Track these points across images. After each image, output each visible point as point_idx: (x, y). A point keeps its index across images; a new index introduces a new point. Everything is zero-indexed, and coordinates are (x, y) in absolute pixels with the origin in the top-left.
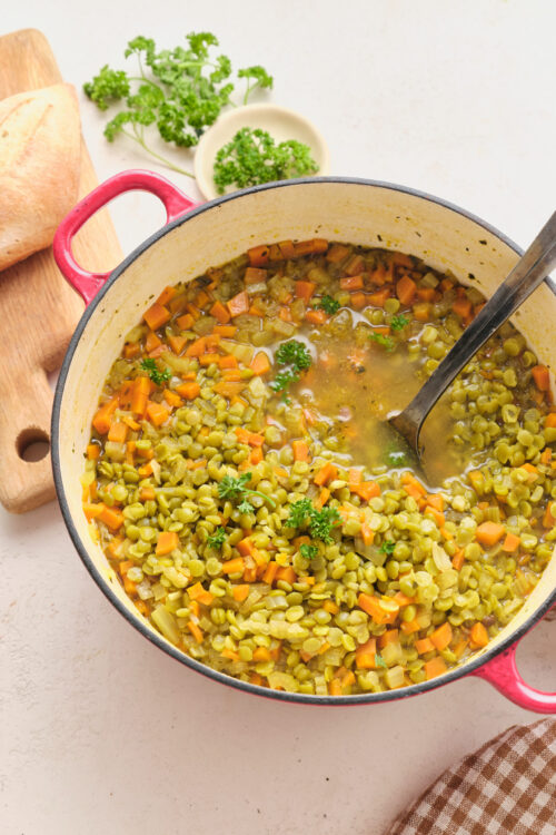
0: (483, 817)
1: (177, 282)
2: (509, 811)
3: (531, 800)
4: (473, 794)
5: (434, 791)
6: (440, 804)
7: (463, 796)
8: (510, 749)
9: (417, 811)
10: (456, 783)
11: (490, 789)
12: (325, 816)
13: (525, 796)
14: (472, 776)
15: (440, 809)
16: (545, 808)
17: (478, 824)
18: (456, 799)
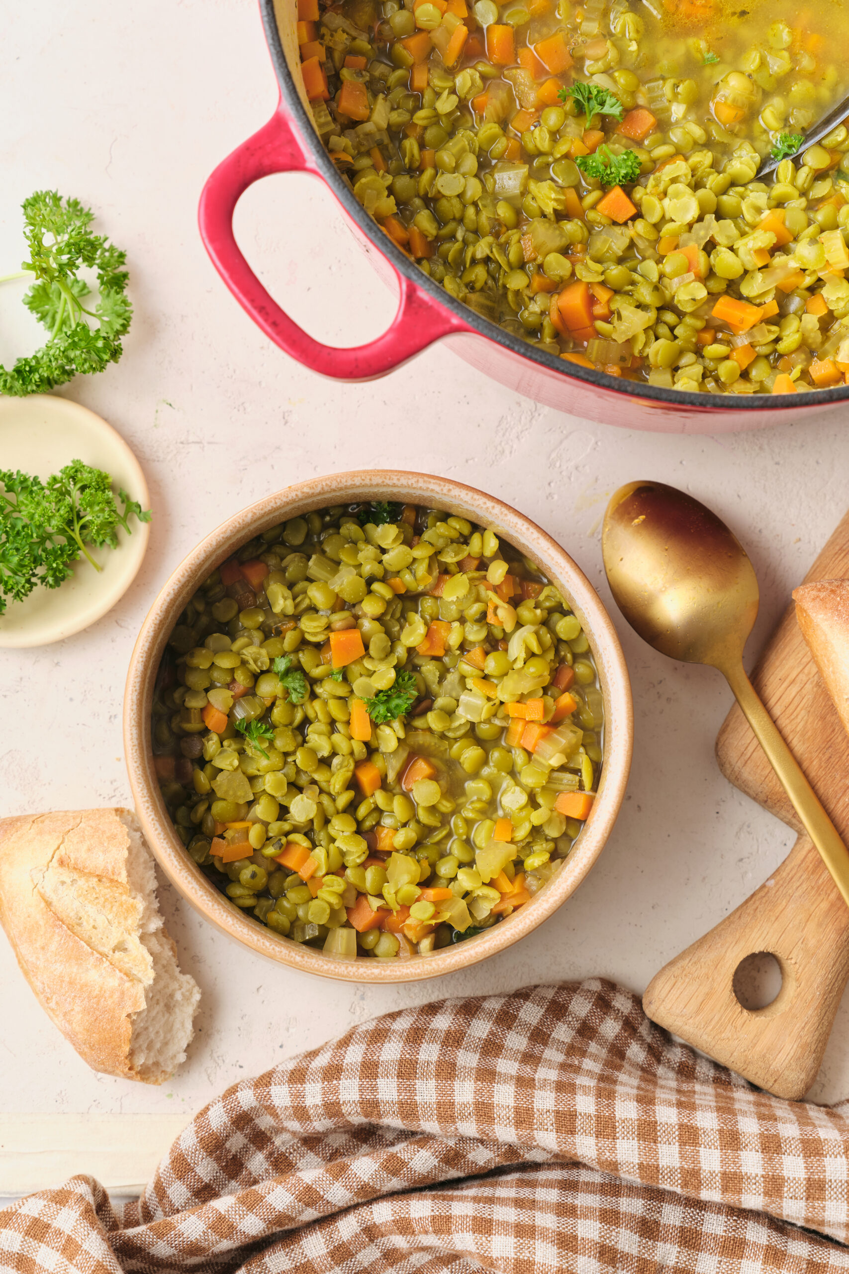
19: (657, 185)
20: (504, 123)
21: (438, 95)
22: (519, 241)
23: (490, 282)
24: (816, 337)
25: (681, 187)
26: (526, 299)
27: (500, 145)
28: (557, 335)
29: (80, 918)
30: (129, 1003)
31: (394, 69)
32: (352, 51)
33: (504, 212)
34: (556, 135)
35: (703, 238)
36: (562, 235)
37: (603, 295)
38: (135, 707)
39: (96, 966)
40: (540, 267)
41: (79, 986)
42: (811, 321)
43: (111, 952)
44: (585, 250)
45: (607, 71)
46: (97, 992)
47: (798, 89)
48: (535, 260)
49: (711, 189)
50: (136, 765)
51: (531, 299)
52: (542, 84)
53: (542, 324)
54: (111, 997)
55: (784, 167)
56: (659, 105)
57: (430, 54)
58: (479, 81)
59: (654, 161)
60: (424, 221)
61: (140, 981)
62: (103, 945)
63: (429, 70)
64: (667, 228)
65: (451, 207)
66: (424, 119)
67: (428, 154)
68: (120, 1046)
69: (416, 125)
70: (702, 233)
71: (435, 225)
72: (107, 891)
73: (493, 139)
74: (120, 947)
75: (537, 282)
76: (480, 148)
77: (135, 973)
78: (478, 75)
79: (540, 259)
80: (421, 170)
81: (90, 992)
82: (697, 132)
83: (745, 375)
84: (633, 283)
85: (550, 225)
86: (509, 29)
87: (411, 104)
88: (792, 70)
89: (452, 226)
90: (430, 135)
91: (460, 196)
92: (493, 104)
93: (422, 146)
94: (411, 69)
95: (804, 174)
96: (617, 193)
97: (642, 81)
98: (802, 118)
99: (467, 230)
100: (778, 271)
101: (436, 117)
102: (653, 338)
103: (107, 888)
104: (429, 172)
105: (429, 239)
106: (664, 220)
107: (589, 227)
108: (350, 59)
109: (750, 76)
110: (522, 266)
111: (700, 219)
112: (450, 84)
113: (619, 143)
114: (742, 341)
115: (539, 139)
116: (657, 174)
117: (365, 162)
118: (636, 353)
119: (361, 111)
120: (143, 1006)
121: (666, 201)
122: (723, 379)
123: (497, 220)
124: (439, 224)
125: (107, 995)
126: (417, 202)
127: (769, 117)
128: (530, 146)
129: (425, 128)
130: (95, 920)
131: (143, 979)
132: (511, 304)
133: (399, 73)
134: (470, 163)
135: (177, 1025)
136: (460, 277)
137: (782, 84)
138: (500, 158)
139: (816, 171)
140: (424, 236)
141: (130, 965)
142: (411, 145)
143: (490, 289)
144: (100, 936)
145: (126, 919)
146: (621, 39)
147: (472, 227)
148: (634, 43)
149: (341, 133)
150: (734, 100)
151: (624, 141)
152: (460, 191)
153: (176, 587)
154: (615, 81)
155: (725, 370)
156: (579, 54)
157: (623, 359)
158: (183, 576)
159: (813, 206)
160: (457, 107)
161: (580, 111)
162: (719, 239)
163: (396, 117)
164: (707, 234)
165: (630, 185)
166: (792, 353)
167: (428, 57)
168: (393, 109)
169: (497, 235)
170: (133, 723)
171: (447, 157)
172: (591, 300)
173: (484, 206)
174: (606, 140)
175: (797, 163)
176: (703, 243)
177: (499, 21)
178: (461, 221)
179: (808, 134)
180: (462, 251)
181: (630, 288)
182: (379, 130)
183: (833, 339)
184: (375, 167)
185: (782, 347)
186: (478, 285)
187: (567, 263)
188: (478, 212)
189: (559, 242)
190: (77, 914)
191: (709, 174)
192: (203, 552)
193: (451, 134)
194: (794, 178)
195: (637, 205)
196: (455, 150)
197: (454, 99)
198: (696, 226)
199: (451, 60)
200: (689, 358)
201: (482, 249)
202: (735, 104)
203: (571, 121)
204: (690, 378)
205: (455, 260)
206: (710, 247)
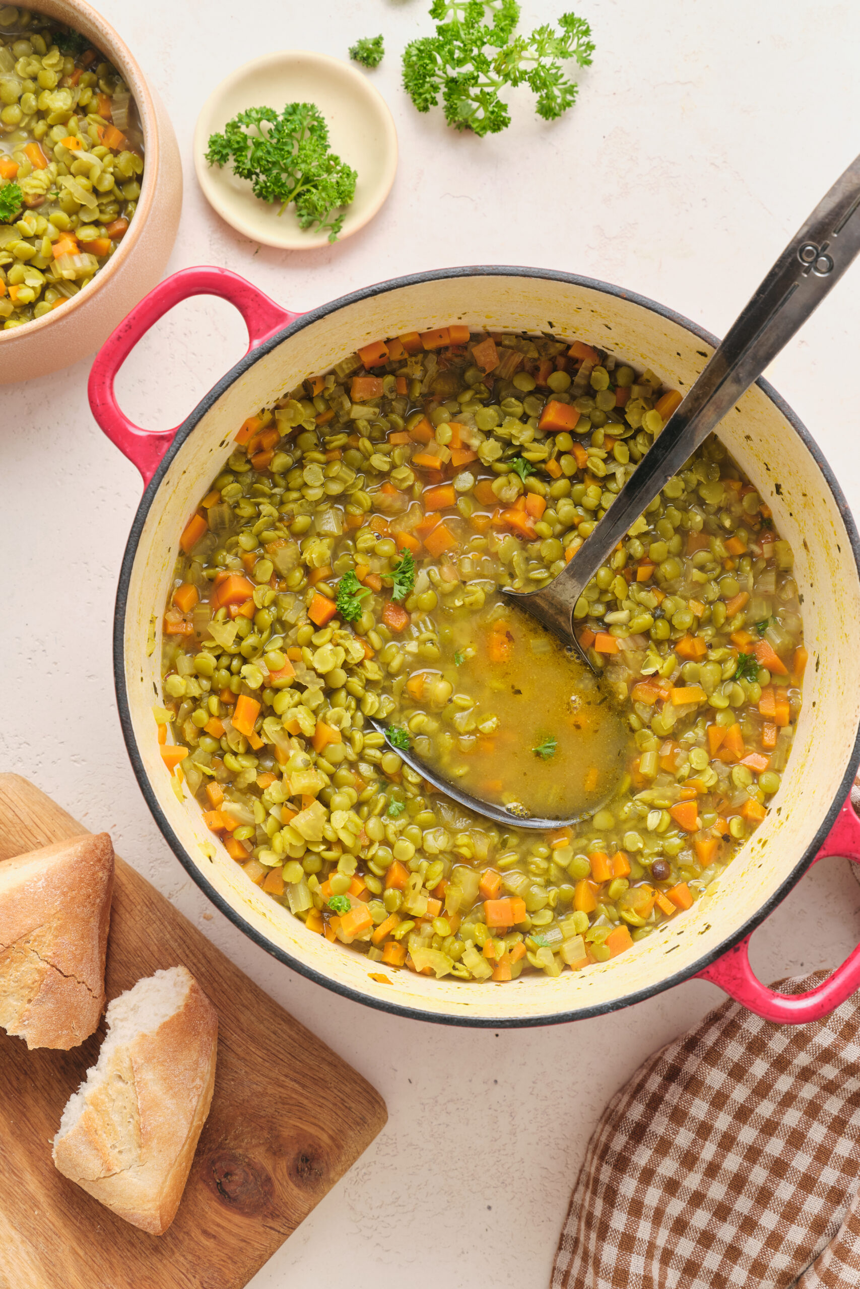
0: (709, 1112)
1: (259, 411)
2: (741, 1101)
3: (770, 1087)
4: (693, 1085)
5: (647, 1086)
6: (654, 1103)
7: (681, 1090)
8: (739, 1027)
9: (628, 1114)
10: (672, 1075)
11: (715, 1078)
12: (496, 1081)
13: (761, 1082)
14: (692, 1065)
15: (655, 1109)
16: (787, 1093)
17: (703, 1122)
18: (674, 1094)
19: (342, 638)
20: (374, 509)
21: (388, 454)
22: (280, 538)
23: (243, 521)
24: (243, 783)
25: (342, 656)
26: (234, 551)
27: (356, 511)
28: (211, 580)
31: (403, 417)
32: (410, 383)
33: (301, 521)
34: (371, 552)
35: (304, 680)
36: (290, 570)
37: (245, 609)
40: (262, 558)
42: (252, 776)
44: (282, 590)
45: (433, 585)
47: (446, 739)
48: (267, 552)
49: (347, 682)
51: (236, 555)
52: (412, 535)
53: (217, 566)
55: (379, 736)
56: (414, 630)
57: (420, 443)
58: (406, 484)
59: (366, 634)
60: (281, 461)
63: (407, 444)
64: (307, 651)
65: (296, 479)
66: (365, 447)
67: (336, 454)
69: (358, 441)
70: (307, 679)
71: (281, 470)
73: (359, 504)
75: (249, 556)
76: (351, 495)
78: (411, 483)
79: (267, 556)
80: (325, 452)
82: (395, 664)
83: (202, 733)
84: (261, 632)
85: (296, 559)
86: (452, 502)
87: (376, 434)
88: (460, 734)
89: (282, 482)
90: (353, 452)
91: (305, 485)
92: (387, 498)
93: (344, 448)
94: (405, 430)
95: (375, 753)
96: (329, 607)
97: (431, 613)
98: (423, 746)
99: (281, 496)
100: (286, 743)
101: (367, 457)
102: (216, 654)
104: (321, 457)
105: (269, 467)
106: (314, 647)
107: (303, 592)
108: (404, 382)
109: (450, 700)
110: (261, 544)
111: (320, 676)
112: (398, 462)
113: (376, 604)
114: (225, 724)
115: (366, 539)
116: (351, 637)
117: (321, 407)
118: (203, 643)
119: (357, 395)
121: (330, 646)
122: (194, 714)
123: (293, 516)
124: (282, 474)
126: (298, 453)
127: (420, 719)
128: (359, 534)
129: (358, 449)
132: (229, 541)
133: (400, 422)
134: (335, 489)
136: (243, 497)
137: (448, 725)
138: (347, 513)
139: (381, 764)
140: (270, 462)
142: (341, 439)
143: (238, 522)
146: (463, 592)
147: (284, 499)
148: (461, 603)
149: (338, 384)
150: (427, 689)
151: (379, 608)
152: (309, 483)
154: (424, 592)
155: (201, 714)
156: (443, 561)
157: (199, 634)
159: (353, 765)
160: (380, 472)
161: (394, 567)
162: (306, 693)
163: (362, 424)
164: (307, 682)
165: (339, 616)
166: (225, 766)
167: (419, 442)
168: (369, 421)
169: (281, 520)
171: (336, 469)
172: (240, 601)
173: (301, 505)
174: (375, 592)
175: (385, 748)
176: (301, 681)
177: (459, 494)
178: (288, 489)
179: (411, 752)
180: (264, 495)
181: (256, 630)
182: (349, 413)
183: (243, 798)
184: (318, 415)
185: (229, 758)
186: (237, 511)
187: (267, 577)
188: (296, 500)
189: (282, 568)
191: (361, 680)
193: (359, 471)
194: (372, 747)
195: (325, 625)
196: (341, 474)
197: (386, 468)
198: (313, 673)
199: (418, 460)
200: (206, 684)
201: (267, 508)
202: (424, 692)
203: (384, 561)
204: (187, 687)
205: (257, 490)
206: (299, 687)
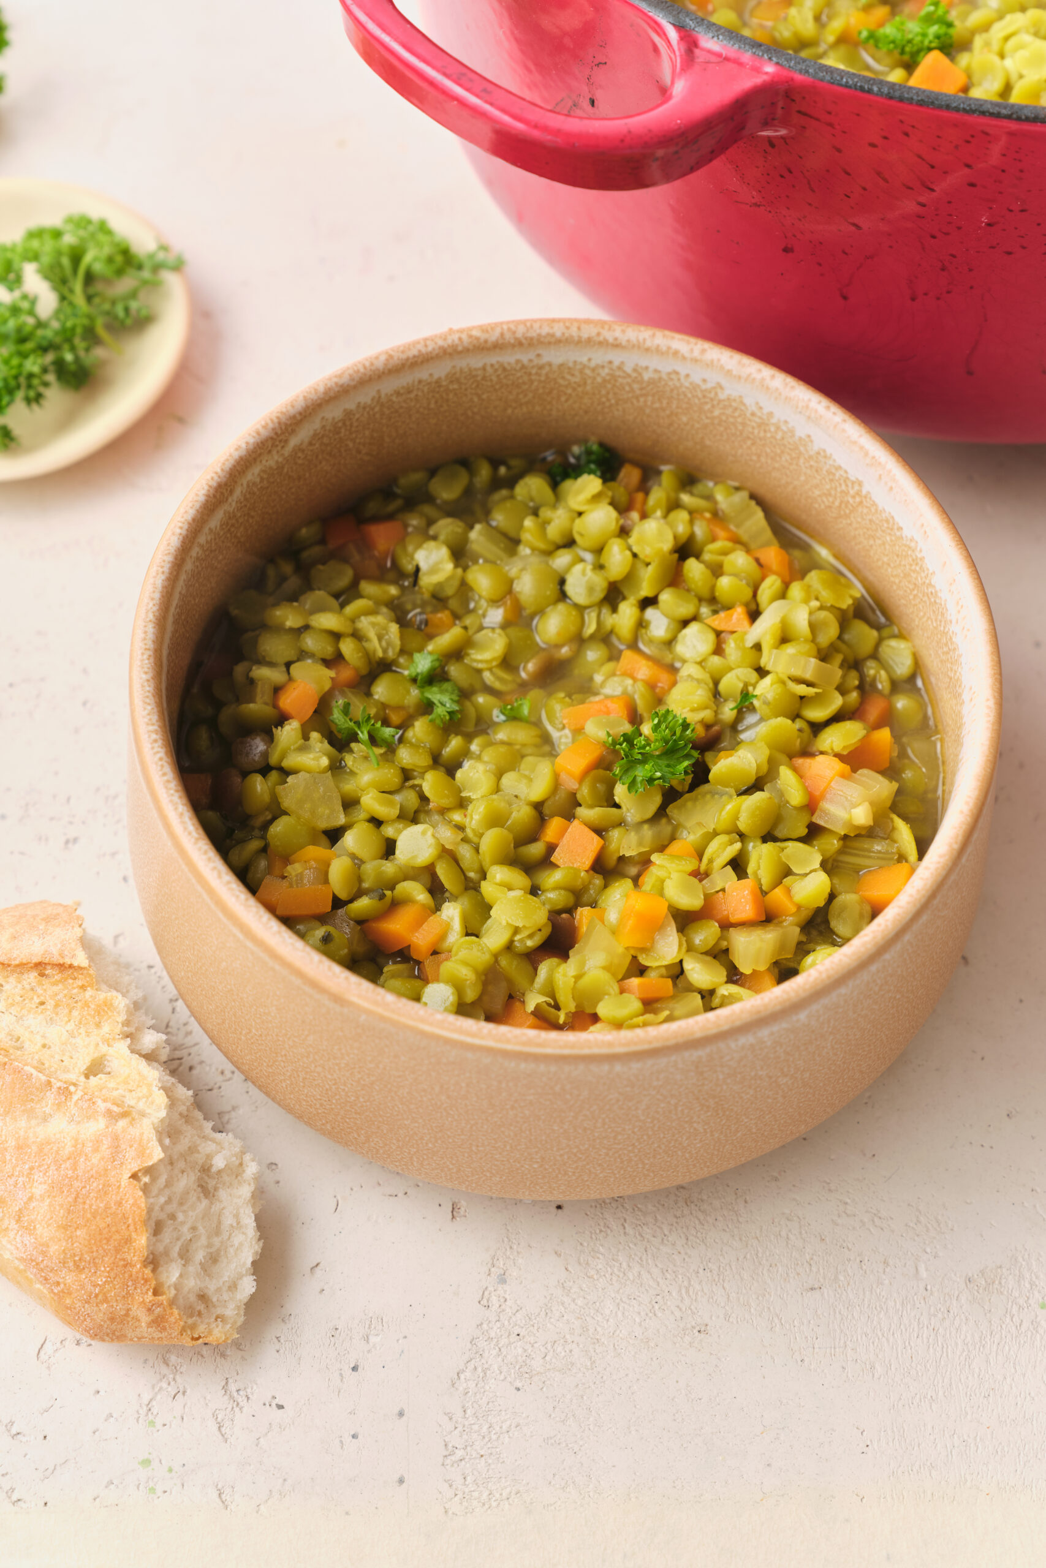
29: (18, 1039)
30: (131, 1154)
38: (157, 596)
39: (59, 1105)
41: (34, 1148)
43: (82, 1079)
46: (68, 1149)
50: (144, 677)
54: (96, 1150)
61: (143, 1114)
62: (66, 1071)
68: (128, 1241)
72: (56, 989)
74: (95, 1068)
77: (132, 1103)
81: (57, 1153)
103: (55, 984)
120: (157, 1154)
125: (88, 1149)
130: (43, 1036)
131: (148, 1111)
135: (228, 1221)
141: (120, 1091)
144: (57, 1057)
145: (98, 1025)
153: (251, 441)
158: (264, 427)
170: (151, 616)
190: (9, 1034)
192: (301, 398)
